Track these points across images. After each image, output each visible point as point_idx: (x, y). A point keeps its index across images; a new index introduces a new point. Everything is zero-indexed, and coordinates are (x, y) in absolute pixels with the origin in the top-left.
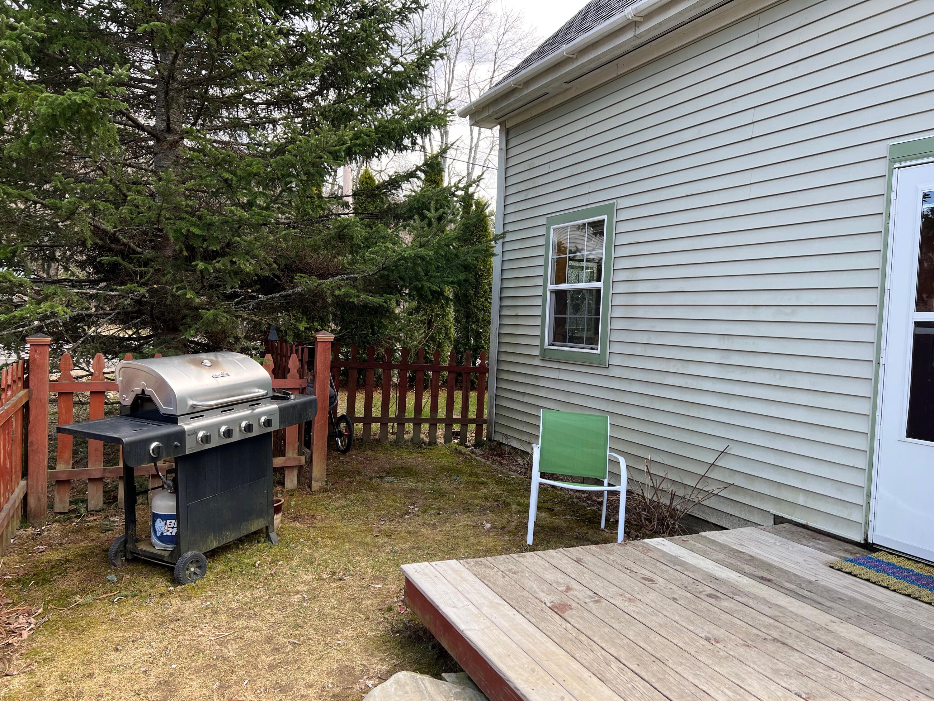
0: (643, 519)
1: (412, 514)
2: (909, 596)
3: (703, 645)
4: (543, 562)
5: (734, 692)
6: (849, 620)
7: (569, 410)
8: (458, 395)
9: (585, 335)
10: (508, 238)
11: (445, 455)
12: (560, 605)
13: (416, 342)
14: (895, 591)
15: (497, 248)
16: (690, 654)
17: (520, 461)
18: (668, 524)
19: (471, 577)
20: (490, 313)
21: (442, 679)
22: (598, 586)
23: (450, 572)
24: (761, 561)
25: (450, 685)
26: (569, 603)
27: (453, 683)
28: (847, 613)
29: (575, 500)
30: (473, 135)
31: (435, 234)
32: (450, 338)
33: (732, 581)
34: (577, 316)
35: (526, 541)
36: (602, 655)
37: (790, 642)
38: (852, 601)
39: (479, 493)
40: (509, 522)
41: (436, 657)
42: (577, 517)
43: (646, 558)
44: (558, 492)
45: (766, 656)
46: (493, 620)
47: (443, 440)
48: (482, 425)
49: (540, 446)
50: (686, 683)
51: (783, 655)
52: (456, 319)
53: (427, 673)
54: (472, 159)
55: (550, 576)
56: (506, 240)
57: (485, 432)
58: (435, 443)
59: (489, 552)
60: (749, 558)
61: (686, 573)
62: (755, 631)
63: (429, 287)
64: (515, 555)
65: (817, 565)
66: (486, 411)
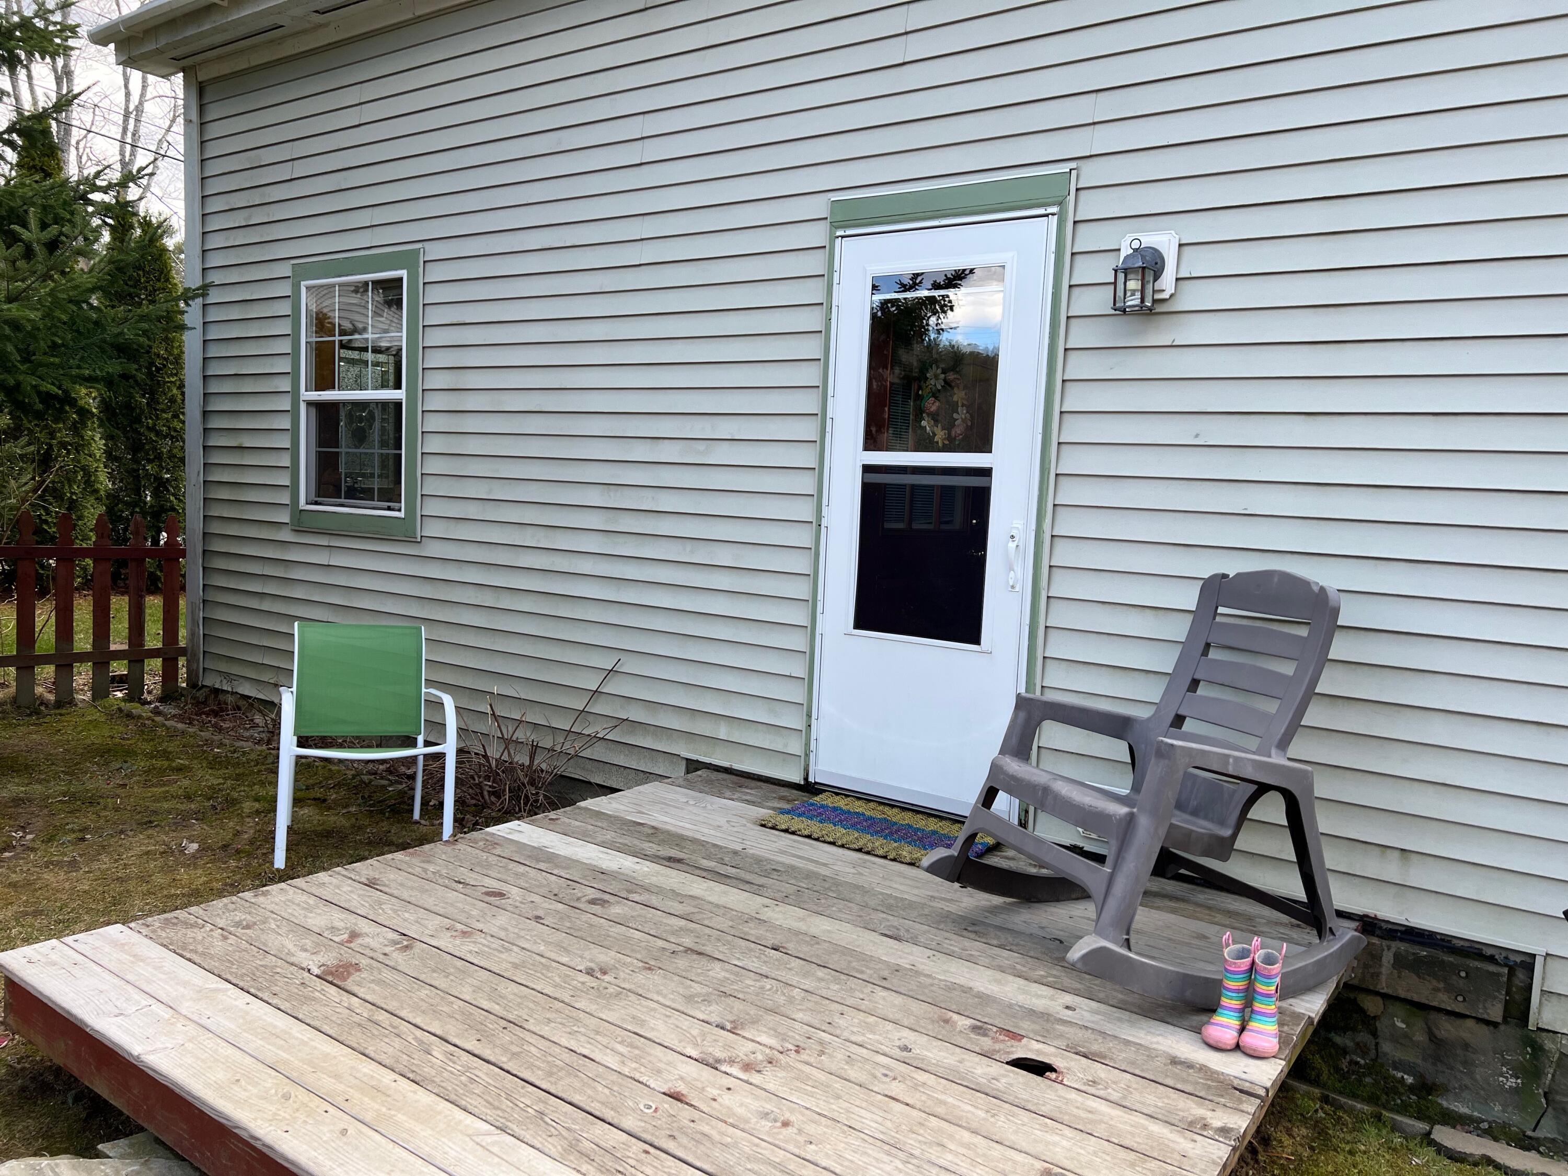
0: (486, 793)
1: (19, 849)
2: (860, 850)
3: (583, 983)
4: (305, 897)
5: (631, 1045)
6: (786, 900)
7: (351, 620)
8: (120, 605)
9: (376, 484)
10: (214, 297)
11: (95, 724)
12: (338, 966)
13: (13, 501)
14: (842, 846)
15: (192, 315)
16: (563, 1002)
17: (258, 719)
18: (526, 797)
19: (155, 951)
20: (184, 442)
21: (98, 1155)
22: (409, 921)
23: (107, 949)
24: (668, 833)
25: (116, 1162)
26: (354, 961)
27: (122, 1157)
28: (783, 889)
29: (366, 778)
30: (131, 86)
31: (46, 277)
32: (96, 491)
33: (626, 872)
34: (361, 450)
35: (272, 864)
36: (416, 1038)
37: (708, 949)
38: (791, 870)
39: (172, 789)
40: (237, 834)
41: (83, 1115)
42: (370, 806)
43: (493, 859)
44: (334, 768)
45: (676, 978)
46: (204, 1021)
47: (89, 694)
48: (176, 660)
49: (294, 689)
50: (557, 1050)
51: (699, 971)
52: (109, 454)
53: (65, 1151)
54: (129, 135)
55: (318, 920)
56: (210, 300)
57: (183, 672)
58: (72, 702)
59: (197, 896)
60: (650, 831)
61: (555, 872)
62: (660, 943)
63: (35, 387)
64: (247, 895)
65: (745, 825)
66: (183, 633)
